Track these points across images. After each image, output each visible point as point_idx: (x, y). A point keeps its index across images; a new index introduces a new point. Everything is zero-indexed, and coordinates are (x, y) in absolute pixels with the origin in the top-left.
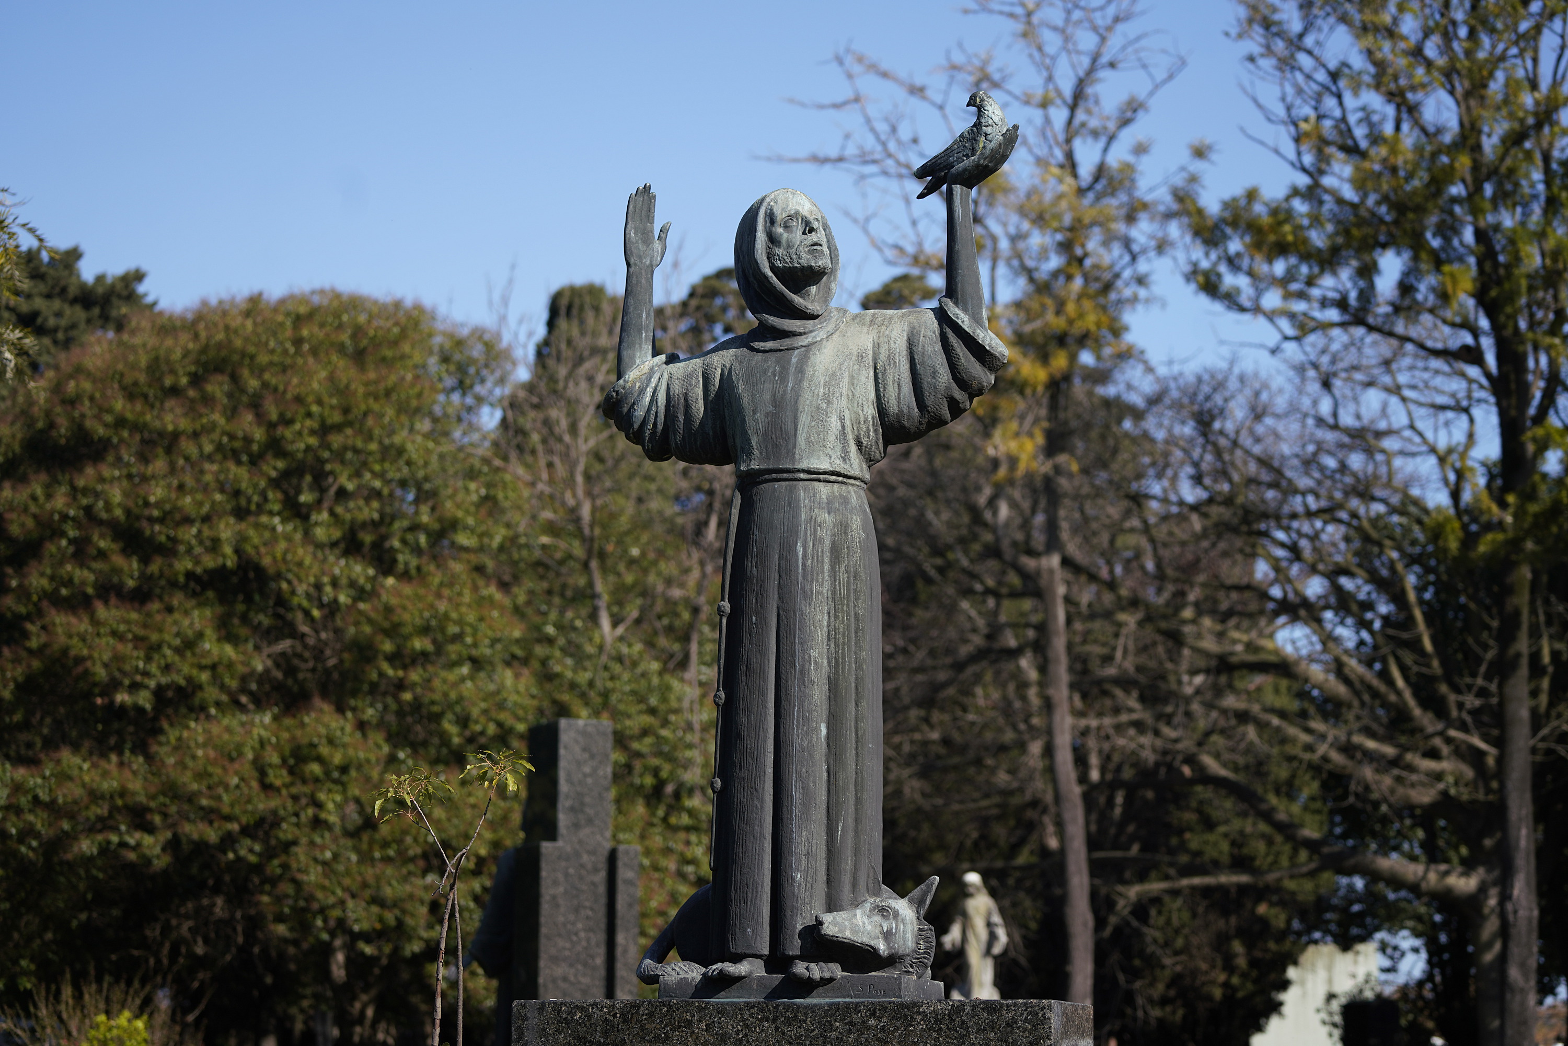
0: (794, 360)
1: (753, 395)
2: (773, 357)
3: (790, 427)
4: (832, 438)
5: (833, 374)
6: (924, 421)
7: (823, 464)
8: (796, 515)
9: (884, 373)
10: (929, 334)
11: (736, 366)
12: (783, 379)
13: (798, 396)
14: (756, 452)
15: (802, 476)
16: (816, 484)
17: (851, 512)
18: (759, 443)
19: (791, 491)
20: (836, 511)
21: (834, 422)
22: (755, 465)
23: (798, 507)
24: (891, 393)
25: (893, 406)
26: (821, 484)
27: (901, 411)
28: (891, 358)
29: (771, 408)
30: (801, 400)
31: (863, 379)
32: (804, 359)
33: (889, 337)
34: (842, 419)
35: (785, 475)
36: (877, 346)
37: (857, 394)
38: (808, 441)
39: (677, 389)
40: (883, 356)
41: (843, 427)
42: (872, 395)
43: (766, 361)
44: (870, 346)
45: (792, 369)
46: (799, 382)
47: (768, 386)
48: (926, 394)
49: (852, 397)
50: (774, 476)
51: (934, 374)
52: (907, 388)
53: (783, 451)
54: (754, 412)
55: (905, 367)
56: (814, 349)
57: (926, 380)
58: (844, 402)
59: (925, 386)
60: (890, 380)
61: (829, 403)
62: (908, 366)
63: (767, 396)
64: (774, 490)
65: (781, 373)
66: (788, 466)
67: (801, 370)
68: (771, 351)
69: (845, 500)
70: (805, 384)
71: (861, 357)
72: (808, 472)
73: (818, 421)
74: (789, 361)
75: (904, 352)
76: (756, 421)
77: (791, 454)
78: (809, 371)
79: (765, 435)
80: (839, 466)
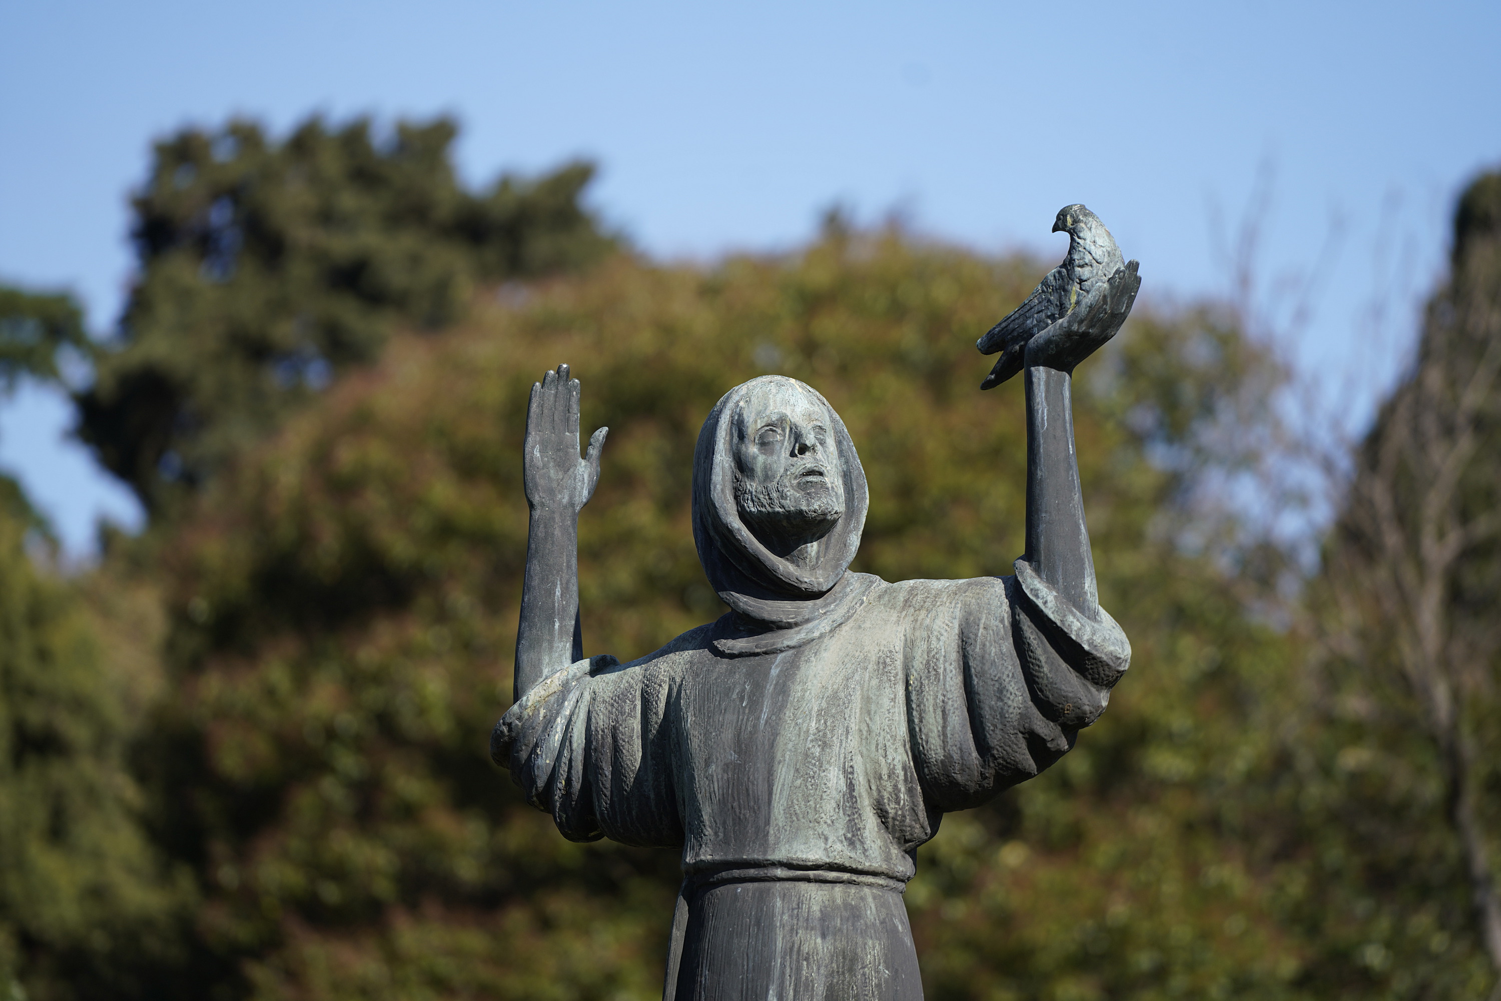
0: (774, 672)
1: (707, 734)
2: (742, 665)
3: (762, 787)
4: (829, 806)
5: (835, 696)
6: (990, 772)
7: (814, 853)
8: (768, 941)
9: (920, 692)
10: (994, 623)
11: (689, 683)
12: (755, 704)
13: (775, 734)
14: (708, 831)
15: (779, 872)
16: (803, 886)
17: (864, 933)
18: (713, 816)
19: (762, 899)
20: (837, 931)
21: (834, 779)
22: (707, 855)
23: (771, 927)
24: (932, 726)
25: (935, 750)
26: (812, 887)
27: (948, 757)
28: (930, 666)
29: (734, 756)
30: (780, 741)
31: (886, 702)
32: (791, 669)
33: (929, 629)
34: (848, 773)
35: (752, 872)
36: (910, 645)
37: (875, 728)
38: (789, 811)
39: (602, 721)
40: (918, 664)
41: (851, 786)
42: (902, 730)
43: (731, 672)
44: (899, 645)
45: (770, 688)
46: (779, 709)
47: (730, 717)
48: (989, 726)
49: (867, 735)
50: (736, 873)
51: (1001, 692)
52: (958, 718)
53: (751, 830)
54: (708, 762)
55: (954, 682)
56: (807, 652)
57: (988, 703)
58: (853, 743)
59: (987, 713)
60: (929, 705)
61: (825, 745)
62: (959, 679)
63: (728, 735)
64: (736, 897)
65: (752, 693)
66: (757, 856)
67: (783, 690)
68: (741, 655)
69: (854, 913)
70: (788, 713)
71: (883, 665)
72: (790, 866)
73: (806, 777)
74: (767, 674)
75: (954, 656)
76: (710, 778)
77: (762, 836)
78: (796, 690)
79: (723, 802)
80: (841, 853)
